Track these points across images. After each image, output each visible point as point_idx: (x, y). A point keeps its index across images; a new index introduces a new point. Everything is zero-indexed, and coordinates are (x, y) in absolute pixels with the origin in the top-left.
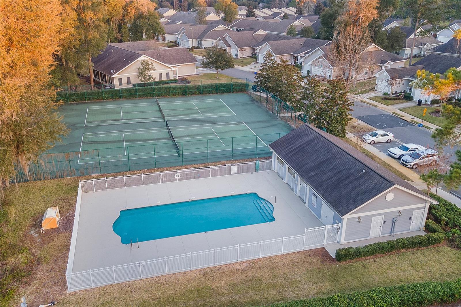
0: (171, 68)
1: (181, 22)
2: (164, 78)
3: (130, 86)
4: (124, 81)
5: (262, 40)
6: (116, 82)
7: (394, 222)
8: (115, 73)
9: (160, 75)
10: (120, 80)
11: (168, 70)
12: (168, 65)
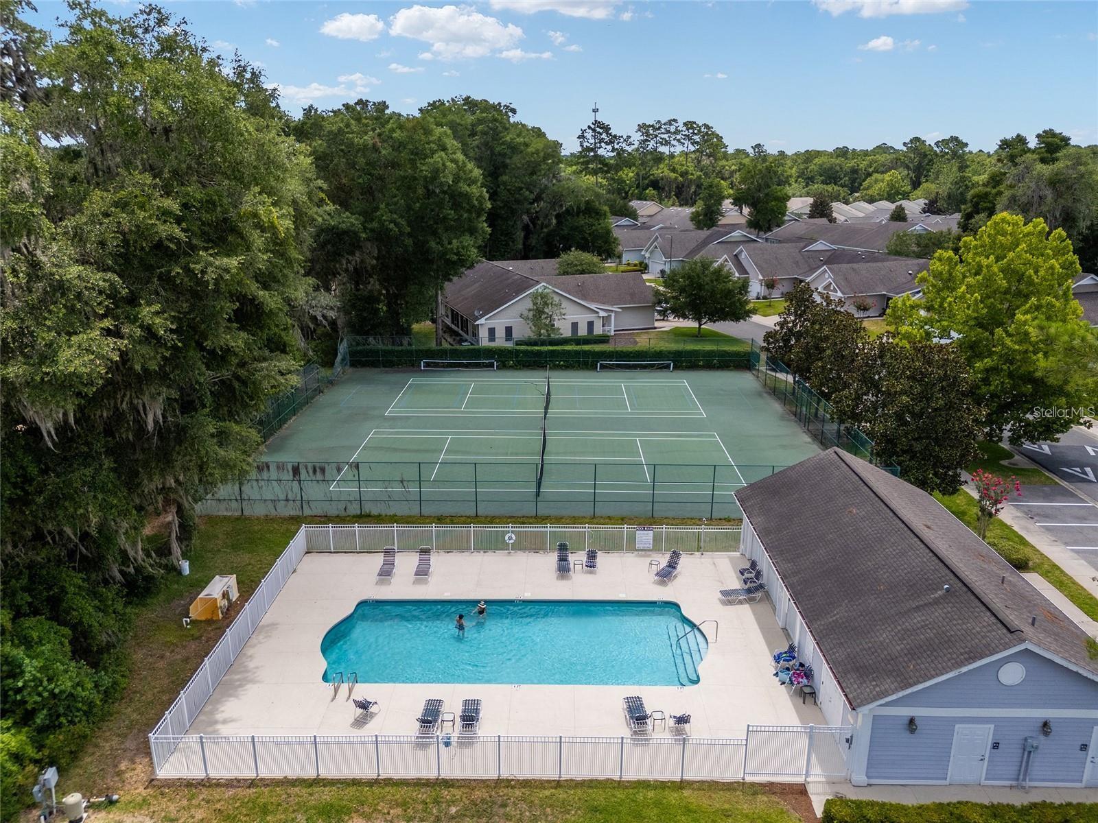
0: (597, 313)
1: (661, 226)
2: (583, 331)
4: (500, 333)
5: (822, 262)
6: (483, 334)
7: (1028, 750)
8: (482, 316)
9: (575, 326)
10: (492, 331)
11: (591, 317)
12: (593, 306)
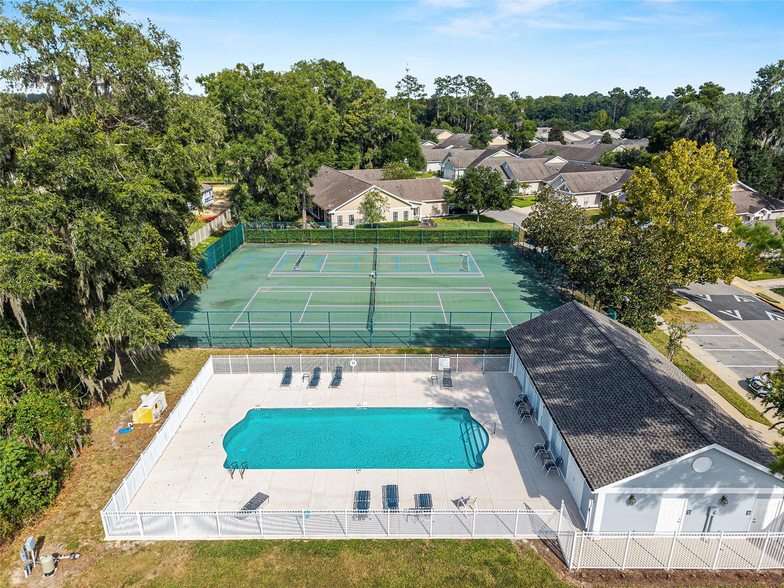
0: (410, 206)
1: (452, 146)
2: (401, 219)
3: (353, 227)
4: (346, 220)
5: (558, 171)
6: (334, 220)
7: (711, 515)
8: (333, 208)
9: (395, 215)
10: (340, 218)
11: (406, 208)
12: (408, 201)
